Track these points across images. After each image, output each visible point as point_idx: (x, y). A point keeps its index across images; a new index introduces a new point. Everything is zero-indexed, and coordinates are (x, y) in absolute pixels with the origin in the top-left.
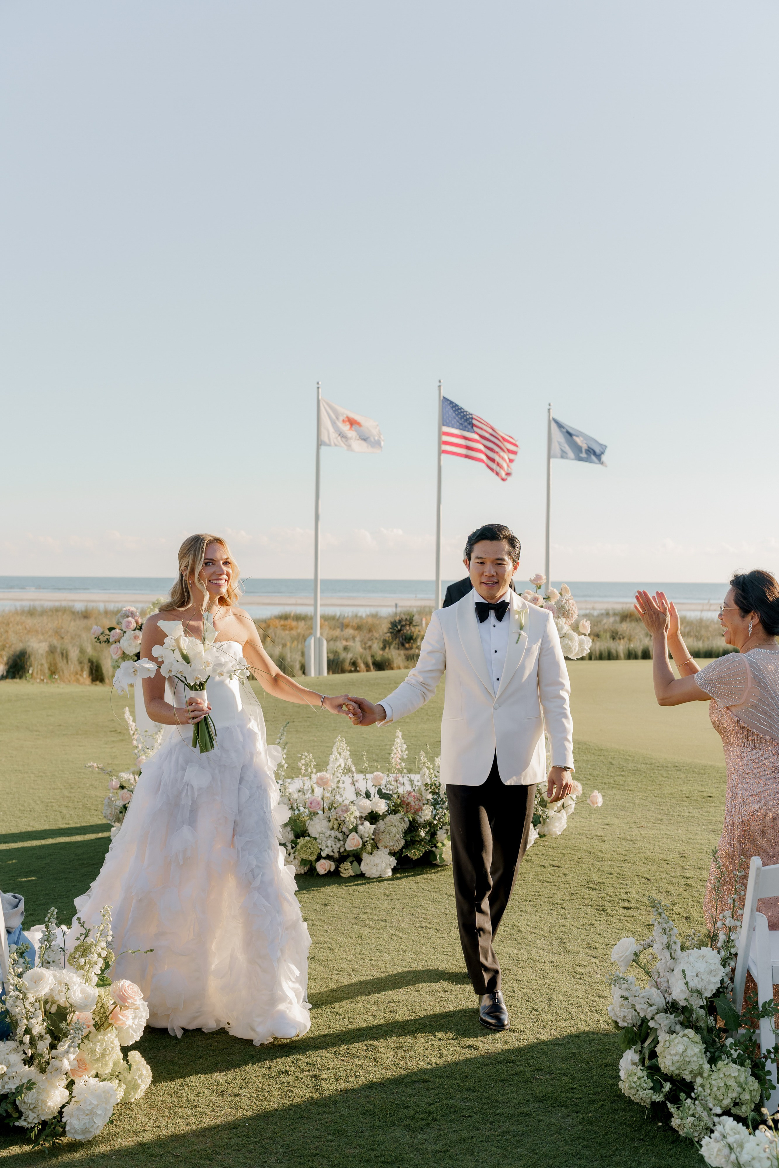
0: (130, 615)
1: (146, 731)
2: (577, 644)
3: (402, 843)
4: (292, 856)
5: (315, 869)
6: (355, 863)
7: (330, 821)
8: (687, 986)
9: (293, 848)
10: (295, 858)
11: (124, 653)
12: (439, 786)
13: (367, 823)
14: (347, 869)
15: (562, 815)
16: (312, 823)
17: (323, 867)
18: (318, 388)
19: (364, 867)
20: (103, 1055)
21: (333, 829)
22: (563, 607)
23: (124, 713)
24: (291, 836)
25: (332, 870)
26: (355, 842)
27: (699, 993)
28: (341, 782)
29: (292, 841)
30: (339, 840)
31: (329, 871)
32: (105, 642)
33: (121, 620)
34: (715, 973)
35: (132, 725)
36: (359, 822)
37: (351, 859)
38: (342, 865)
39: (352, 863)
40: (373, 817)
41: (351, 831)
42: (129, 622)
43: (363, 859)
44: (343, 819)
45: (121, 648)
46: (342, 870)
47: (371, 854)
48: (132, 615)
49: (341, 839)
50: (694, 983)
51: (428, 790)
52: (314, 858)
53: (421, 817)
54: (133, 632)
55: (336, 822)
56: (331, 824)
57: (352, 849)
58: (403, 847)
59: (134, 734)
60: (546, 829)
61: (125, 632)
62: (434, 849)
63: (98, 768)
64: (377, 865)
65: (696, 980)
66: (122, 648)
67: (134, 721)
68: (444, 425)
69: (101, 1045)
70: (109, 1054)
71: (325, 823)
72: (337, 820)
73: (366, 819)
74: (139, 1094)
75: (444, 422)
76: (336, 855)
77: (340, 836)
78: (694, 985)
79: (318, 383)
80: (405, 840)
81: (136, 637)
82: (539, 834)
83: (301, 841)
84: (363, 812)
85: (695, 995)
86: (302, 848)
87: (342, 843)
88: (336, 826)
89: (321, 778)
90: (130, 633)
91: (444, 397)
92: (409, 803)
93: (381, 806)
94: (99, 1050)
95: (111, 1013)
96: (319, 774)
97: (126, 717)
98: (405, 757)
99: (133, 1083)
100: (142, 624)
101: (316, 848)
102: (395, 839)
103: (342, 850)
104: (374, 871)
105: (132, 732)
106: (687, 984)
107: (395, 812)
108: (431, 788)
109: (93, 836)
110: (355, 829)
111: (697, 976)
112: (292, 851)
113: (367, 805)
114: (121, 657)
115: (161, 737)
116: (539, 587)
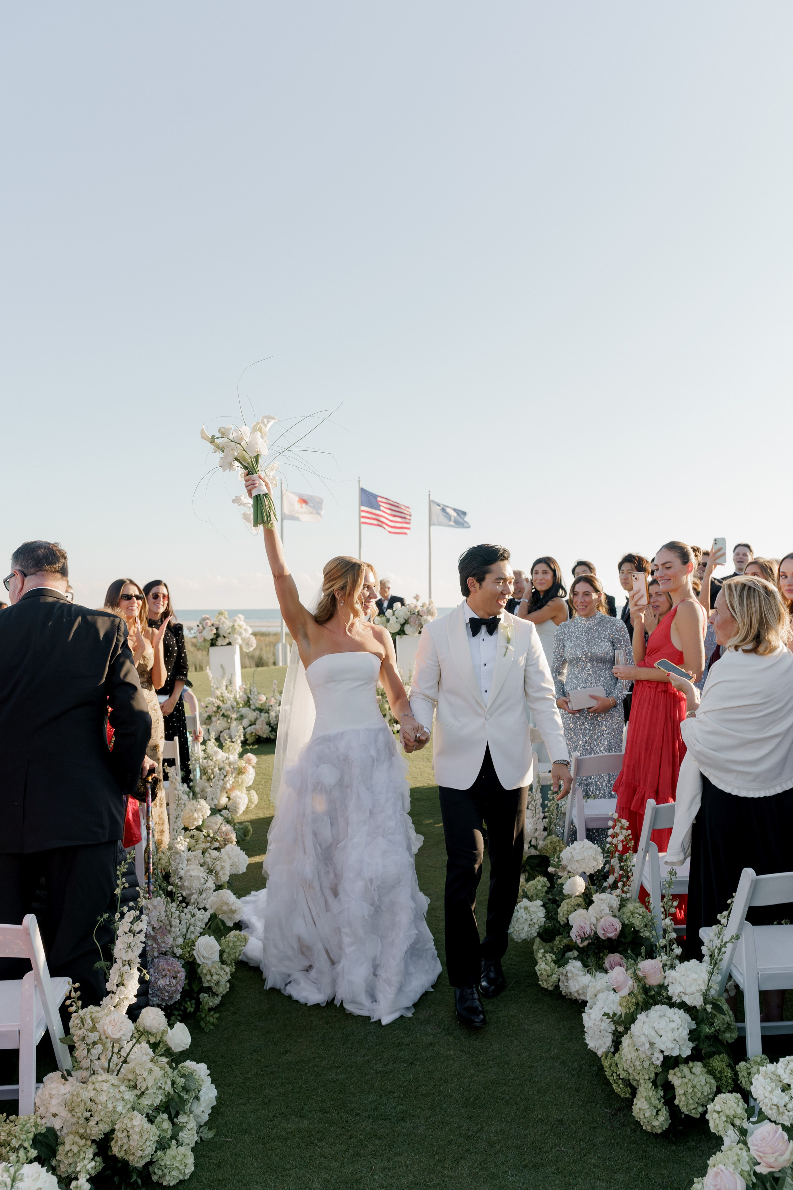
22: (429, 610)
33: (202, 622)
35: (210, 675)
42: (207, 623)
48: (208, 619)
61: (204, 628)
66: (204, 635)
68: (362, 505)
75: (362, 503)
81: (212, 630)
90: (208, 628)
91: (362, 488)
94: (240, 780)
100: (214, 623)
114: (203, 641)
116: (418, 600)
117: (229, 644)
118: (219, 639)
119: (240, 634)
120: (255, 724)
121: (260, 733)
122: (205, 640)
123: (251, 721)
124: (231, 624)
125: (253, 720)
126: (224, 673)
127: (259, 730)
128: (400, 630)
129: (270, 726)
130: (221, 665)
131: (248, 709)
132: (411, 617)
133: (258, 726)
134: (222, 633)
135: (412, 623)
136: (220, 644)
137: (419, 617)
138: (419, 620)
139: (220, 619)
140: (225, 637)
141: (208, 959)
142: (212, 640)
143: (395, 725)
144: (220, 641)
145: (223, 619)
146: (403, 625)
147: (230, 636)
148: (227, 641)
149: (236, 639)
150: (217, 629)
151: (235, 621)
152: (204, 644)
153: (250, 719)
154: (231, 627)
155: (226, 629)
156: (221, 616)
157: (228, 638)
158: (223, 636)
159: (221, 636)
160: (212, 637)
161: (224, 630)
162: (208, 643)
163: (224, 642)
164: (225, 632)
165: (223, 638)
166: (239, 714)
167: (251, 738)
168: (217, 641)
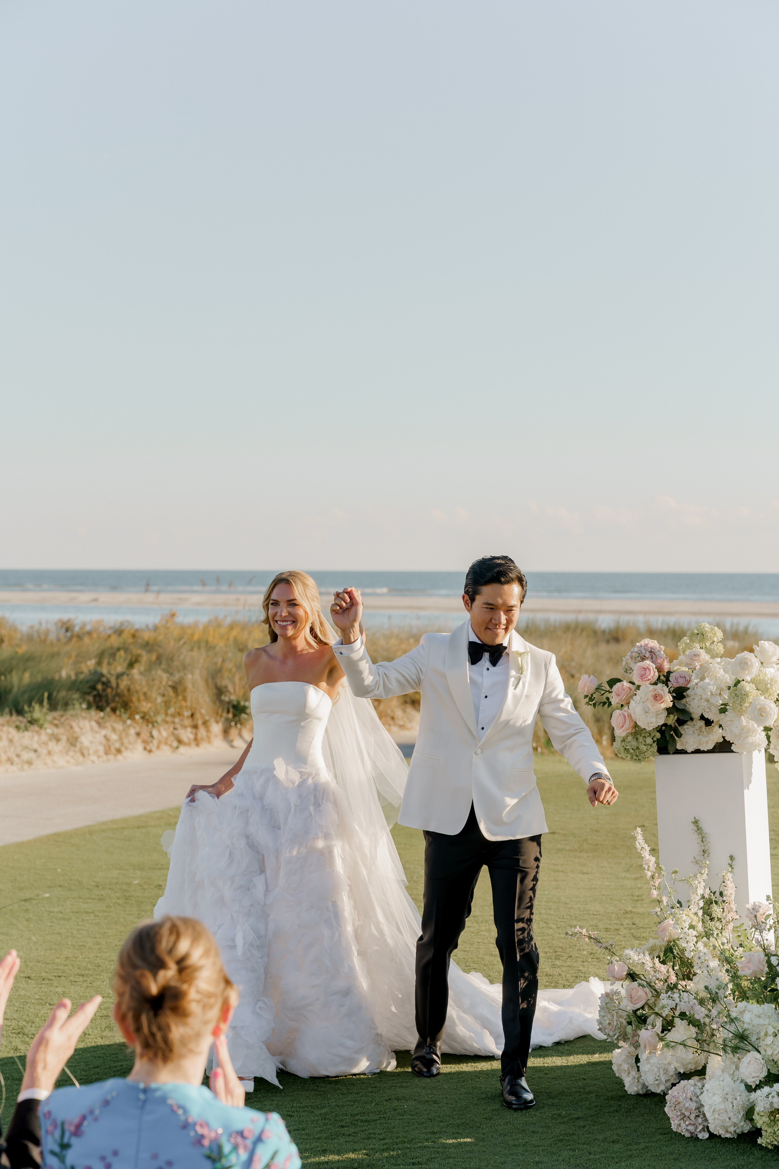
0: (648, 655)
1: (675, 872)
11: (636, 725)
23: (634, 838)
32: (604, 703)
33: (632, 665)
42: (646, 669)
45: (630, 716)
48: (651, 654)
54: (652, 687)
59: (653, 877)
61: (638, 687)
63: (590, 938)
66: (633, 715)
67: (654, 851)
81: (658, 697)
90: (647, 689)
97: (638, 846)
100: (669, 673)
105: (649, 874)
109: (583, 1059)
114: (631, 733)
115: (703, 884)
117: (725, 747)
118: (687, 730)
119: (761, 714)
122: (637, 731)
124: (729, 679)
130: (696, 822)
134: (697, 704)
136: (691, 747)
139: (693, 657)
140: (708, 723)
142: (663, 729)
144: (690, 737)
145: (705, 656)
147: (724, 719)
148: (715, 736)
149: (746, 732)
150: (679, 693)
151: (744, 665)
152: (634, 744)
153: (769, 1052)
154: (729, 688)
155: (712, 694)
156: (698, 646)
157: (717, 727)
158: (702, 717)
159: (692, 719)
160: (661, 723)
161: (704, 697)
162: (649, 740)
163: (705, 740)
164: (705, 704)
165: (703, 723)
166: (732, 1028)
167: (769, 1130)
168: (679, 735)
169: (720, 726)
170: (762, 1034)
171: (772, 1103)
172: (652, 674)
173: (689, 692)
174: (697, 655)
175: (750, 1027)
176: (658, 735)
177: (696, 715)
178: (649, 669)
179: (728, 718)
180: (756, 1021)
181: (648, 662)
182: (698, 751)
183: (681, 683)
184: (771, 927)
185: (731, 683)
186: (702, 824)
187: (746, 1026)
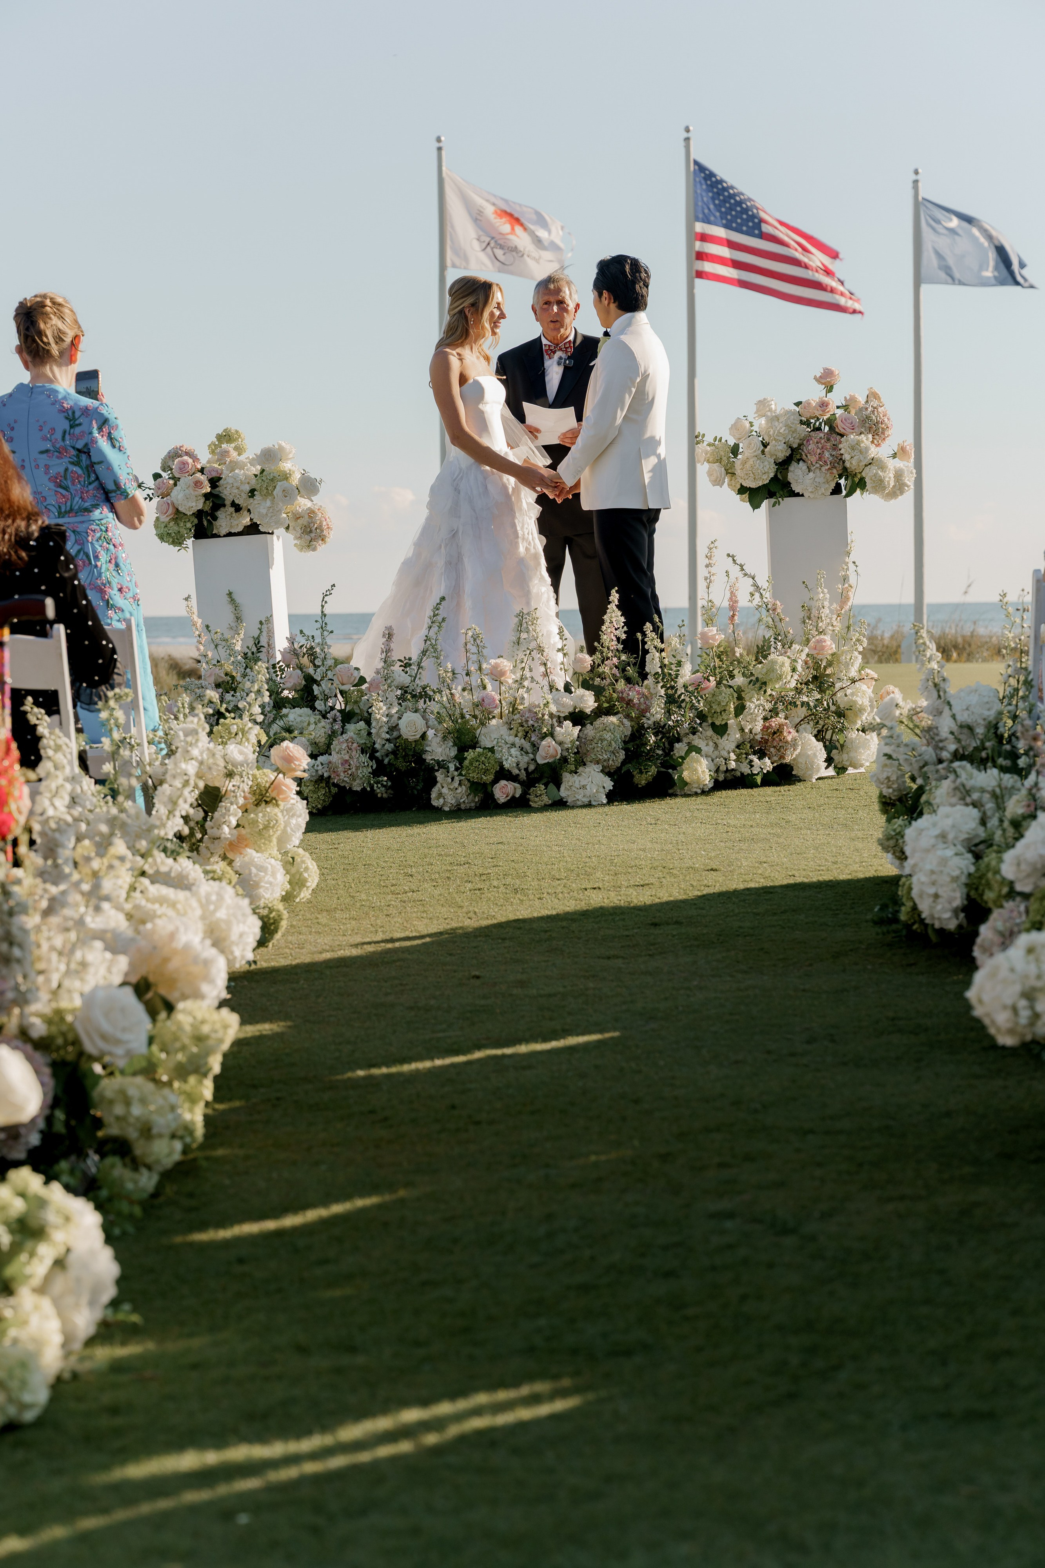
0: (184, 453)
2: (892, 476)
3: (622, 755)
4: (457, 779)
5: (492, 795)
6: (551, 786)
7: (511, 729)
8: (955, 719)
9: (457, 769)
10: (460, 784)
11: (178, 511)
12: (677, 677)
13: (568, 724)
14: (541, 794)
15: (872, 738)
16: (484, 730)
17: (504, 791)
18: (440, 149)
19: (563, 793)
20: (266, 827)
21: (516, 736)
22: (868, 418)
24: (454, 752)
25: (517, 796)
26: (551, 751)
27: (970, 728)
28: (527, 669)
29: (456, 757)
30: (527, 753)
31: (513, 797)
33: (170, 463)
34: (988, 706)
36: (556, 724)
37: (545, 780)
38: (532, 790)
39: (546, 785)
40: (578, 718)
41: (544, 737)
42: (185, 463)
43: (564, 780)
44: (531, 723)
45: (173, 504)
46: (532, 797)
47: (576, 773)
48: (187, 454)
49: (530, 751)
50: (963, 717)
51: (658, 682)
52: (489, 778)
53: (648, 719)
54: (191, 477)
55: (520, 728)
56: (513, 732)
57: (546, 761)
58: (624, 763)
59: (200, 636)
60: (845, 756)
61: (179, 479)
62: (670, 771)
64: (584, 787)
65: (966, 714)
66: (175, 502)
68: (697, 219)
69: (264, 816)
70: (273, 827)
71: (504, 731)
72: (522, 726)
73: (565, 718)
74: (305, 894)
76: (523, 776)
77: (527, 746)
78: (963, 720)
79: (439, 140)
80: (626, 750)
81: (198, 487)
82: (835, 767)
83: (470, 755)
84: (562, 709)
85: (966, 731)
86: (471, 764)
87: (531, 756)
88: (520, 735)
89: (496, 666)
90: (185, 481)
91: (696, 163)
92: (631, 701)
93: (588, 702)
94: (260, 819)
95: (272, 784)
96: (493, 661)
98: (624, 636)
99: (297, 877)
100: (203, 468)
101: (492, 762)
102: (611, 749)
103: (532, 767)
104: (580, 797)
106: (954, 717)
107: (610, 712)
108: (663, 679)
110: (552, 735)
111: (967, 709)
112: (456, 773)
113: (568, 702)
114: (172, 519)
115: (240, 642)
116: (830, 389)
117: (253, 529)
118: (220, 514)
120: (327, 751)
121: (342, 778)
122: (178, 515)
123: (314, 744)
124: (256, 468)
125: (322, 740)
126: (238, 619)
127: (341, 769)
128: (775, 479)
129: (372, 757)
130: (230, 594)
131: (307, 711)
132: (807, 439)
133: (335, 758)
134: (228, 492)
135: (813, 459)
136: (223, 532)
137: (834, 438)
138: (835, 447)
139: (226, 453)
140: (238, 508)
141: (118, 1042)
142: (201, 514)
143: (754, 758)
144: (225, 521)
145: (234, 454)
146: (783, 465)
147: (253, 503)
148: (245, 521)
149: (272, 513)
150: (214, 482)
151: (268, 458)
152: (176, 528)
153: (312, 737)
154: (256, 476)
155: (241, 483)
156: (224, 446)
157: (246, 512)
158: (233, 504)
159: (224, 506)
160: (200, 507)
161: (235, 485)
162: (189, 525)
163: (235, 523)
164: (236, 491)
165: (233, 509)
166: (281, 723)
167: (315, 796)
168: (215, 518)
169: (249, 511)
170: (306, 724)
171: (317, 771)
172: (190, 466)
173: (221, 482)
174: (228, 452)
175: (294, 724)
176: (196, 521)
177: (228, 503)
178: (188, 464)
179: (256, 502)
180: (299, 719)
181: (186, 458)
182: (230, 534)
183: (214, 475)
184: (304, 654)
185: (258, 473)
186: (234, 596)
187: (291, 723)
